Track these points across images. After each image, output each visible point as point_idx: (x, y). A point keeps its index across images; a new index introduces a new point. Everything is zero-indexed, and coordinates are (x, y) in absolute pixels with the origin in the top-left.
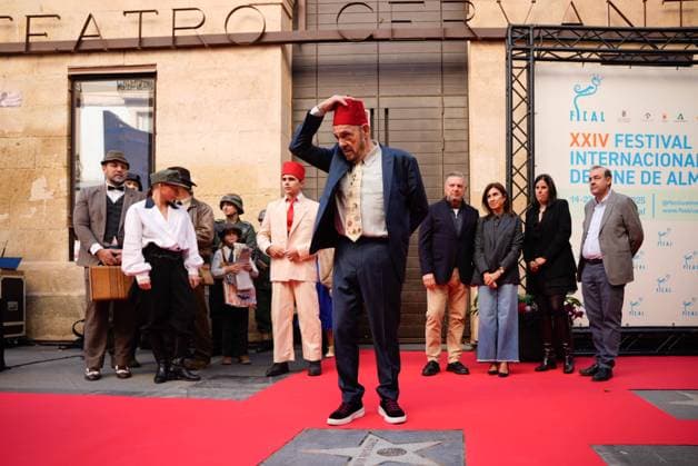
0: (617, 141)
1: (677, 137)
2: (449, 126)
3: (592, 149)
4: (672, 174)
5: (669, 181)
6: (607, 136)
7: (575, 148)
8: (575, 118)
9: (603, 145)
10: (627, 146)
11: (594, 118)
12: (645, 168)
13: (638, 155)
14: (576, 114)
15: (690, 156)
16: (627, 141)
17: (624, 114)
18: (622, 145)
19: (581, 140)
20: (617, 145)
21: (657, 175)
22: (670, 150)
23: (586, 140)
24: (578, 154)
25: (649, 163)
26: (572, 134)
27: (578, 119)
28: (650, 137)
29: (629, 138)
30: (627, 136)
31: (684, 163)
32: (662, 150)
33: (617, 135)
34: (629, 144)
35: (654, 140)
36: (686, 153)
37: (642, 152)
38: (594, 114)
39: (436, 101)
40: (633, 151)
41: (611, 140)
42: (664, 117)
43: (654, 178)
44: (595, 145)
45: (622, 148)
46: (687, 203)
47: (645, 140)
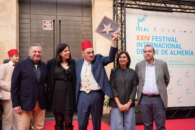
0: (153, 39)
1: (173, 38)
2: (85, 29)
3: (144, 41)
4: (172, 51)
5: (171, 53)
6: (149, 37)
7: (138, 41)
8: (138, 29)
9: (148, 40)
10: (156, 41)
11: (145, 30)
12: (162, 49)
13: (160, 44)
14: (138, 28)
15: (177, 45)
16: (156, 39)
17: (155, 29)
18: (154, 40)
19: (140, 38)
20: (153, 40)
21: (167, 51)
22: (171, 43)
23: (142, 38)
24: (139, 43)
25: (164, 47)
26: (137, 36)
27: (139, 30)
28: (164, 37)
29: (157, 38)
30: (156, 37)
31: (175, 47)
32: (168, 42)
33: (153, 37)
34: (157, 40)
35: (165, 38)
36: (176, 43)
37: (161, 43)
38: (145, 28)
39: (80, 19)
40: (159, 42)
41: (151, 38)
42: (169, 30)
43: (166, 52)
44: (145, 40)
45: (154, 41)
46: (177, 62)
47: (162, 39)
